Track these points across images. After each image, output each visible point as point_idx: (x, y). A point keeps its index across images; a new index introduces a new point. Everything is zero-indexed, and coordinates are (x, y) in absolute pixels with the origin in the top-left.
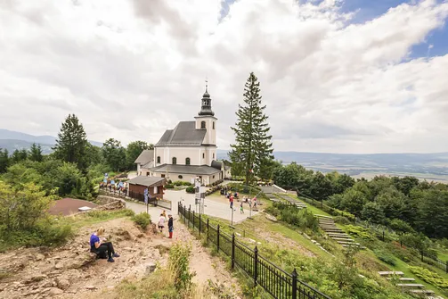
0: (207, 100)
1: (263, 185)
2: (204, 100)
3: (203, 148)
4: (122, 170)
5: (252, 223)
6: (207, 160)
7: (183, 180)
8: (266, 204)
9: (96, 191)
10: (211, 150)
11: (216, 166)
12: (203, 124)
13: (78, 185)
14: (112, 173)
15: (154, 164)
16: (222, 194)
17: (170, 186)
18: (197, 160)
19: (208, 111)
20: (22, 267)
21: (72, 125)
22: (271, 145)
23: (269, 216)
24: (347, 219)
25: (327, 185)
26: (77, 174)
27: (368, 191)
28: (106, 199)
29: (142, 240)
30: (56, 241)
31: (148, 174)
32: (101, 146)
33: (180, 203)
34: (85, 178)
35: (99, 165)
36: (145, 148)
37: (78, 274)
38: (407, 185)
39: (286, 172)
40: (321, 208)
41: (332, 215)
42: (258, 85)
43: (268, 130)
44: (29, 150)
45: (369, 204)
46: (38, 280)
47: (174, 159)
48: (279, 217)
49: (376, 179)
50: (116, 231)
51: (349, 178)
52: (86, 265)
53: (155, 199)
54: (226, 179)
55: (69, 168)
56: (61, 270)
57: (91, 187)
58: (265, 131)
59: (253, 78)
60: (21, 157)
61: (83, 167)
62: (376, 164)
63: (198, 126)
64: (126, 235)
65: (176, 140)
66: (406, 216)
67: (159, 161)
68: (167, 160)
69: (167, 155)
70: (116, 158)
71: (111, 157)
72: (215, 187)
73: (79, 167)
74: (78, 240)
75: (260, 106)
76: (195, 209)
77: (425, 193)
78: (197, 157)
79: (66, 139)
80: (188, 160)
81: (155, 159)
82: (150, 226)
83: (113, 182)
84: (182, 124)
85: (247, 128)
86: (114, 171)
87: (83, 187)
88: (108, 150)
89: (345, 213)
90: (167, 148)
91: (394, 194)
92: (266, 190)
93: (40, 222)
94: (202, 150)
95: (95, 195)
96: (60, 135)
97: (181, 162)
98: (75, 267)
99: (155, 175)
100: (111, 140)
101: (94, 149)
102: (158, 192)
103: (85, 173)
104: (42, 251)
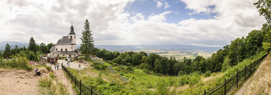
0: (72, 28)
1: (92, 57)
2: (71, 28)
3: (71, 45)
4: (46, 53)
5: (85, 70)
6: (73, 49)
7: (65, 56)
8: (91, 63)
9: (39, 59)
10: (74, 46)
11: (76, 51)
12: (71, 37)
13: (34, 57)
14: (43, 54)
15: (55, 51)
16: (77, 61)
17: (60, 59)
18: (69, 49)
19: (73, 32)
20: (25, 73)
21: (32, 40)
22: (94, 44)
23: (91, 67)
24: (115, 65)
25: (113, 56)
26: (33, 54)
27: (123, 56)
28: (41, 62)
29: (48, 73)
30: (30, 70)
31: (53, 54)
32: (40, 45)
33: (62, 64)
34: (35, 55)
35: (39, 51)
36: (53, 46)
37: (34, 76)
38: (131, 53)
39: (101, 52)
40: (109, 63)
41: (112, 64)
42: (89, 23)
43: (92, 39)
44: (23, 47)
45: (123, 60)
46: (27, 75)
47: (62, 49)
48: (94, 67)
49: (125, 53)
50: (42, 70)
51: (119, 53)
52: (35, 75)
53: (55, 63)
54: (80, 56)
55: (31, 52)
56: (31, 75)
57: (37, 58)
58: (91, 39)
59: (87, 21)
60: (22, 49)
61: (35, 52)
62: (127, 48)
63: (69, 38)
64: (44, 72)
65: (62, 43)
66: (131, 62)
67: (57, 50)
68: (59, 50)
69: (59, 48)
70: (44, 49)
71: (42, 49)
72: (75, 59)
73: (34, 52)
74: (34, 71)
75: (90, 31)
76: (67, 66)
77: (134, 55)
78: (69, 48)
79: (31, 44)
80: (66, 50)
81: (56, 50)
82: (51, 70)
83: (43, 57)
84: (64, 37)
85: (85, 38)
86: (43, 53)
87: (35, 58)
88: (42, 46)
89: (115, 64)
90: (59, 46)
91: (128, 56)
92: (92, 59)
93: (27, 65)
94: (70, 46)
95: (38, 60)
96: (29, 43)
97: (64, 50)
98: (33, 75)
99: (55, 54)
100: (42, 43)
101: (38, 46)
102: (56, 60)
103: (36, 54)
104: (28, 71)
